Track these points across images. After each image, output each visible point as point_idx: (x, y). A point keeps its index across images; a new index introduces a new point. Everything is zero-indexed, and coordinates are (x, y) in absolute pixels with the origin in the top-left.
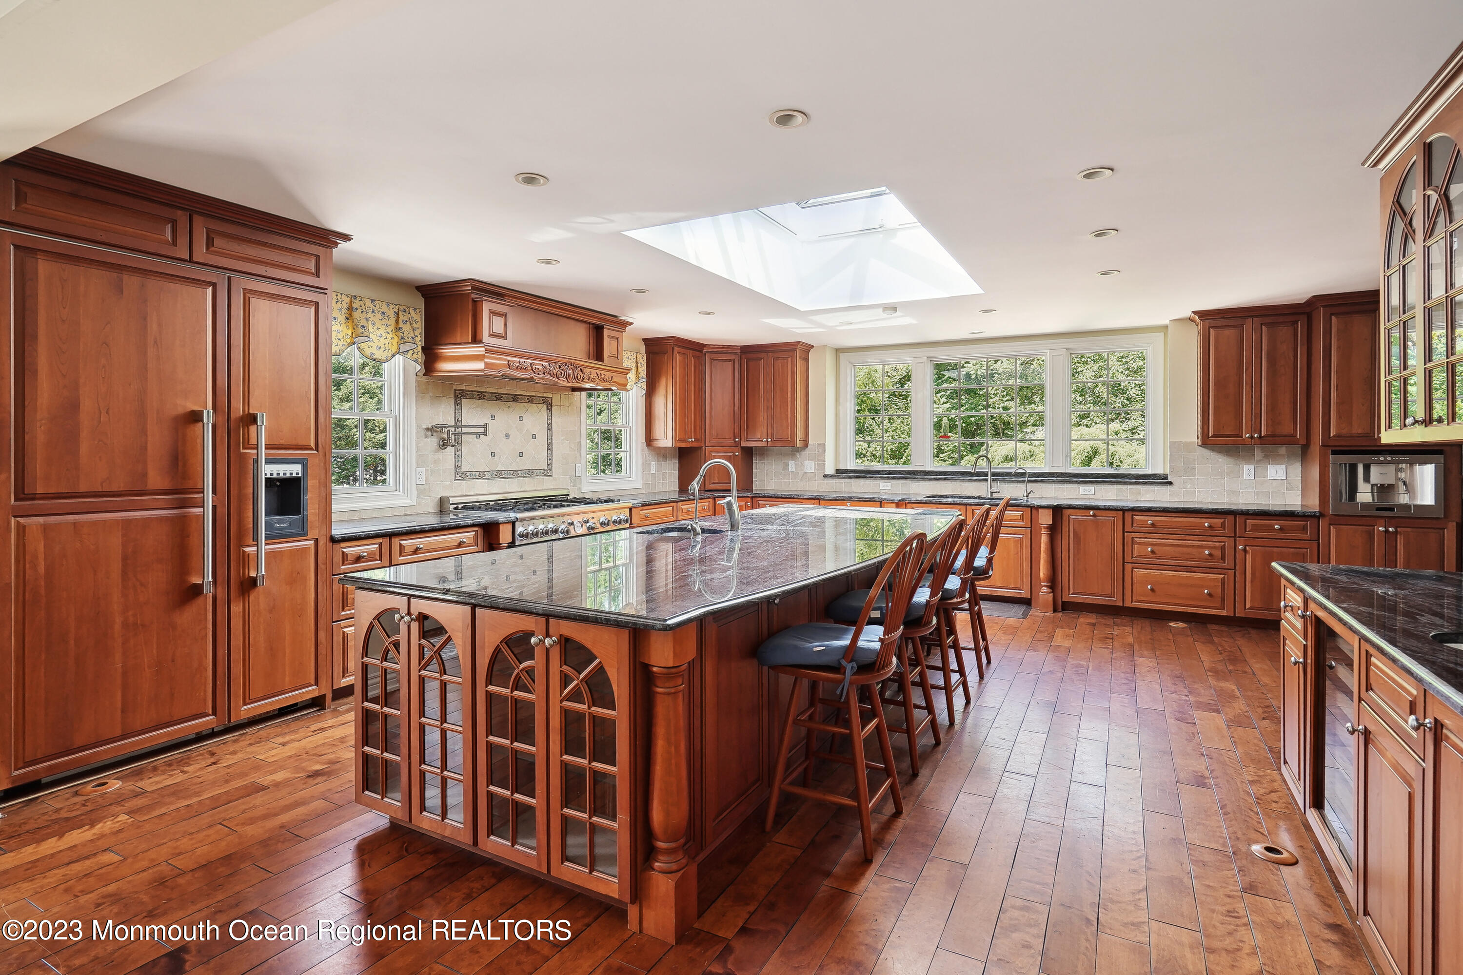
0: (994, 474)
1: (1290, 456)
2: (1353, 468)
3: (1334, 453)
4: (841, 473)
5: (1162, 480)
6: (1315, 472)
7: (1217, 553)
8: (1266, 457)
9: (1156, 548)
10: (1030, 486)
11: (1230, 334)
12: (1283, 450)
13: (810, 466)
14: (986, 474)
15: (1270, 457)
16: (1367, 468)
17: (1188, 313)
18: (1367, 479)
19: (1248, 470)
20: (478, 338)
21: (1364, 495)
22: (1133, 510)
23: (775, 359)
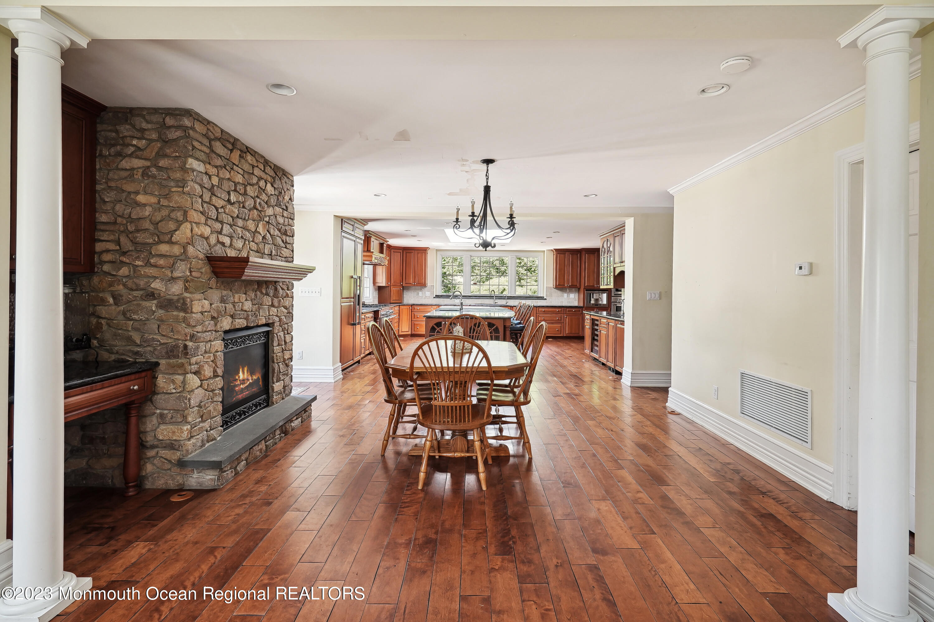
0: (496, 297)
1: (576, 291)
2: (590, 294)
3: (586, 290)
4: (437, 296)
5: (542, 298)
6: (582, 296)
7: (560, 318)
8: (570, 291)
9: (545, 318)
10: (508, 300)
11: (562, 255)
12: (574, 289)
13: (428, 294)
14: (493, 297)
15: (571, 292)
16: (593, 294)
17: (552, 248)
18: (593, 298)
19: (565, 295)
20: (369, 250)
21: (593, 302)
22: (539, 307)
23: (418, 253)
